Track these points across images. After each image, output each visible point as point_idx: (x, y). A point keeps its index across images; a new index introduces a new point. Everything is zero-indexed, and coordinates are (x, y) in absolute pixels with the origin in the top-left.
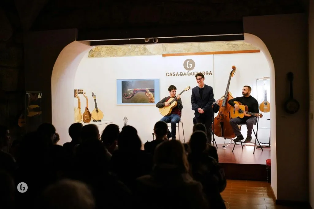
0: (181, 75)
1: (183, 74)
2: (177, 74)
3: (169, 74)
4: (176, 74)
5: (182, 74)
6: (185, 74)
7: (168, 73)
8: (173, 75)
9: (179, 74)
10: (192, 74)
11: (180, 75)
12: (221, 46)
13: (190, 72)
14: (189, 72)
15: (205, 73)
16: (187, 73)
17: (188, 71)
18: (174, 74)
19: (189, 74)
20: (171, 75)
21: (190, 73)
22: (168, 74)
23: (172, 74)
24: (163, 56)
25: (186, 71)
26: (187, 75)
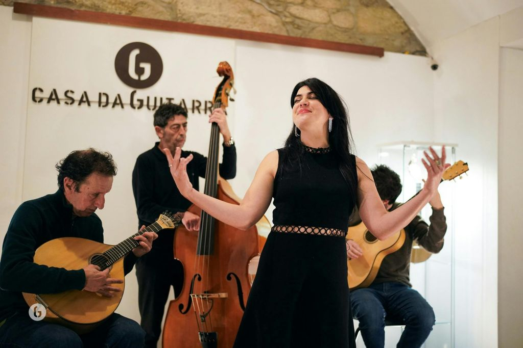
0: (100, 103)
1: (112, 100)
2: (85, 99)
3: (46, 94)
4: (77, 97)
5: (104, 99)
6: (118, 102)
7: (41, 90)
8: (62, 103)
9: (93, 97)
10: (148, 106)
11: (95, 106)
12: (253, 16)
13: (141, 94)
14: (136, 97)
15: (203, 107)
16: (126, 100)
17: (131, 90)
18: (69, 94)
19: (136, 103)
20: (53, 97)
21: (141, 101)
22: (38, 94)
23: (61, 95)
24: (15, 11)
25: (125, 91)
26: (128, 108)
